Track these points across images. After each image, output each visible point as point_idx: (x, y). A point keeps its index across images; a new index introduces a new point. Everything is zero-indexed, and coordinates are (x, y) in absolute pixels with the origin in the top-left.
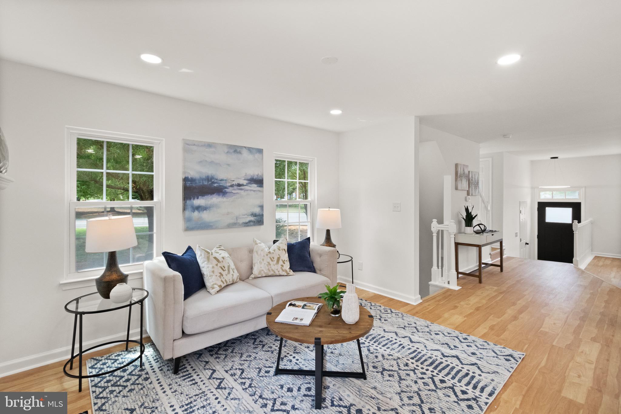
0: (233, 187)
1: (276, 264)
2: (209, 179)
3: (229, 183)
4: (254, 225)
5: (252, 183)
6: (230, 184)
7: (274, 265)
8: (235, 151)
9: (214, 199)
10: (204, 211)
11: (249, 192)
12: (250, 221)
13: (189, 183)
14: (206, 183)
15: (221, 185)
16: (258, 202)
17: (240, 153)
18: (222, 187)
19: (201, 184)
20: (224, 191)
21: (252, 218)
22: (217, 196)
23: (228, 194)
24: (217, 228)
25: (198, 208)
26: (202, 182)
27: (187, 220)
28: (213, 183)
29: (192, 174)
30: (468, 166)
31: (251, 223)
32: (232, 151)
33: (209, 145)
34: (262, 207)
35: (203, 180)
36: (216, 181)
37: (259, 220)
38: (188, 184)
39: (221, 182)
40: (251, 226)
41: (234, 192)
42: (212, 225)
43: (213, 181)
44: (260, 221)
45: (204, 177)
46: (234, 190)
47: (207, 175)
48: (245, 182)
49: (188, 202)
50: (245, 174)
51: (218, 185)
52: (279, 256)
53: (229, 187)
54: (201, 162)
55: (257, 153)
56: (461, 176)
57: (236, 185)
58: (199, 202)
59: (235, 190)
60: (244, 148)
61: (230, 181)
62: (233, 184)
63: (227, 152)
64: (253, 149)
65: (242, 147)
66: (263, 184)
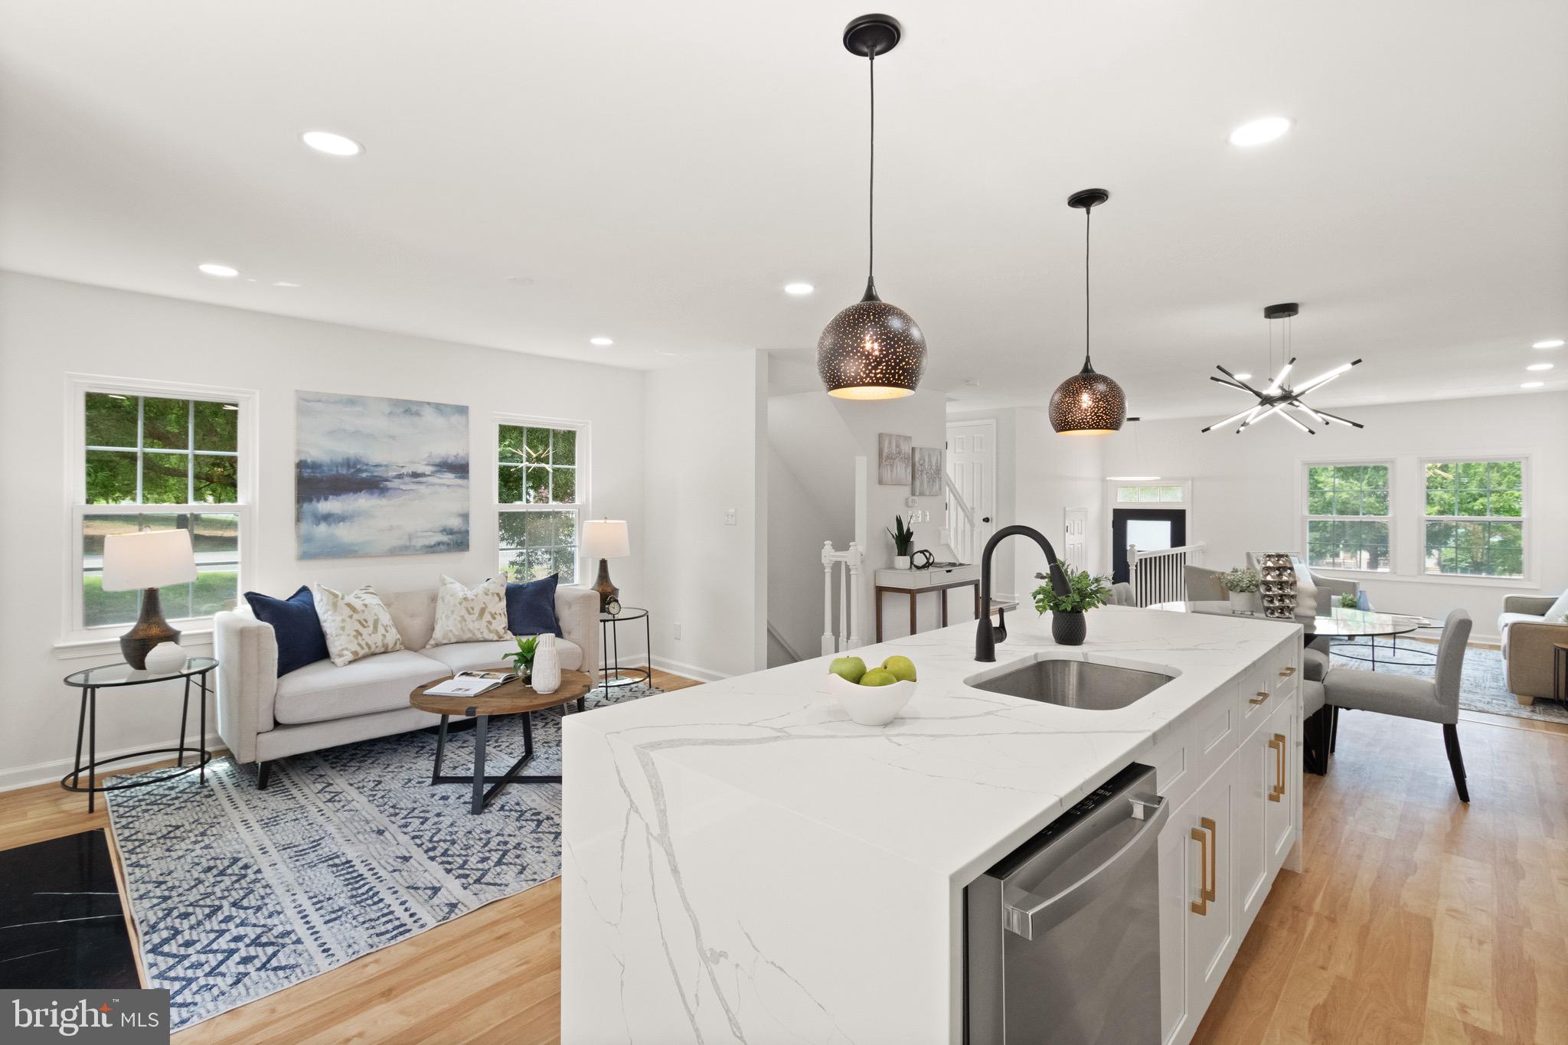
0: (403, 478)
1: (478, 619)
2: (348, 463)
3: (394, 470)
4: (448, 551)
5: (445, 472)
6: (395, 473)
7: (473, 621)
8: (407, 411)
9: (362, 502)
10: (339, 522)
12: (439, 544)
13: (309, 471)
14: (344, 471)
15: (376, 474)
16: (457, 507)
17: (417, 414)
18: (378, 479)
19: (334, 472)
20: (381, 486)
21: (445, 538)
23: (390, 492)
25: (327, 518)
26: (335, 469)
27: (304, 540)
28: (360, 471)
29: (315, 454)
30: (910, 438)
32: (400, 410)
33: (352, 401)
35: (336, 465)
36: (365, 467)
37: (459, 541)
38: (307, 473)
39: (376, 469)
40: (441, 552)
41: (403, 487)
42: (357, 548)
43: (358, 467)
44: (462, 543)
45: (340, 460)
46: (406, 484)
47: (345, 457)
48: (428, 470)
49: (306, 506)
50: (426, 455)
51: (369, 474)
52: (484, 606)
53: (394, 478)
54: (333, 431)
55: (454, 414)
56: (890, 457)
57: (408, 475)
58: (327, 506)
59: (408, 485)
60: (428, 406)
61: (395, 466)
62: (401, 473)
63: (390, 413)
64: (446, 406)
65: (421, 404)
66: (468, 473)
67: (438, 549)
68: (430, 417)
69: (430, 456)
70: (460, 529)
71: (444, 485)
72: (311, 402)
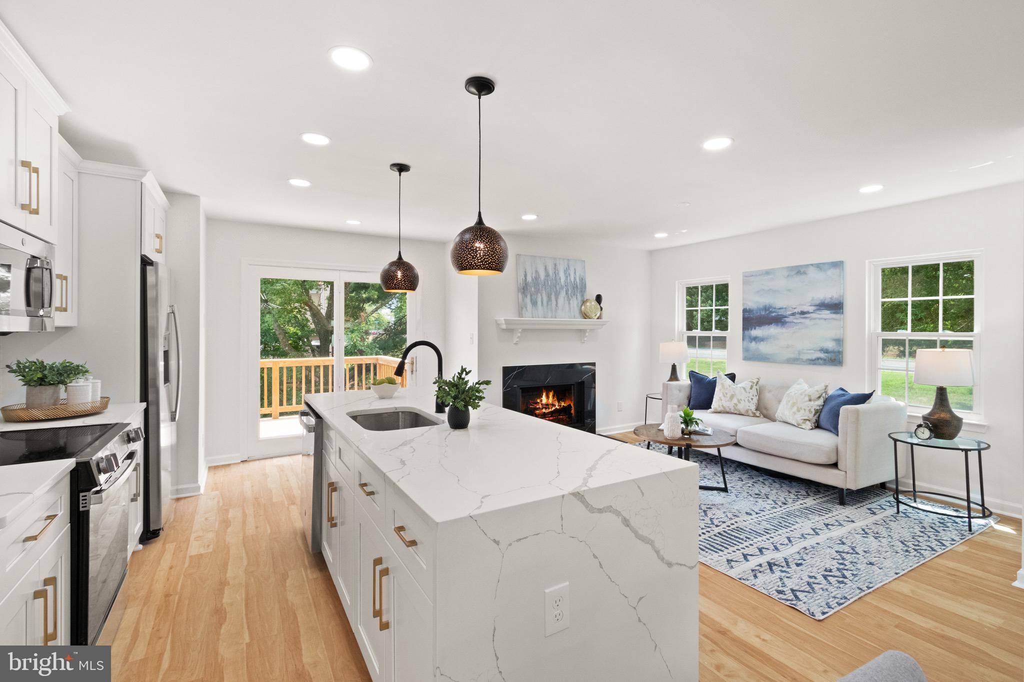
0: (795, 315)
2: (767, 308)
3: (790, 311)
4: (825, 364)
5: (823, 310)
8: (798, 273)
9: (772, 330)
10: (761, 341)
11: (816, 321)
12: (818, 359)
13: (747, 314)
14: (763, 313)
15: (780, 314)
16: (835, 333)
17: (805, 273)
19: (759, 314)
20: (783, 320)
21: (822, 355)
22: (775, 327)
23: (787, 324)
24: (774, 362)
25: (755, 339)
26: (759, 312)
27: (746, 350)
28: (771, 312)
29: (751, 305)
31: (820, 361)
32: (793, 273)
33: (767, 273)
34: (839, 341)
35: (760, 309)
36: (774, 310)
37: (833, 358)
38: (747, 315)
39: (780, 311)
40: (820, 364)
41: (796, 321)
42: (769, 357)
44: (835, 359)
45: (761, 306)
46: (797, 319)
47: (764, 305)
48: (811, 309)
49: (746, 332)
50: (811, 299)
51: (776, 314)
53: (790, 315)
54: (758, 292)
55: (830, 269)
57: (798, 313)
58: (757, 332)
59: (798, 320)
60: (811, 267)
61: (791, 309)
62: (794, 312)
63: (788, 276)
64: (824, 264)
65: (807, 266)
66: (843, 309)
67: (817, 362)
68: (812, 273)
69: (813, 300)
70: (834, 350)
71: (821, 318)
72: (748, 278)
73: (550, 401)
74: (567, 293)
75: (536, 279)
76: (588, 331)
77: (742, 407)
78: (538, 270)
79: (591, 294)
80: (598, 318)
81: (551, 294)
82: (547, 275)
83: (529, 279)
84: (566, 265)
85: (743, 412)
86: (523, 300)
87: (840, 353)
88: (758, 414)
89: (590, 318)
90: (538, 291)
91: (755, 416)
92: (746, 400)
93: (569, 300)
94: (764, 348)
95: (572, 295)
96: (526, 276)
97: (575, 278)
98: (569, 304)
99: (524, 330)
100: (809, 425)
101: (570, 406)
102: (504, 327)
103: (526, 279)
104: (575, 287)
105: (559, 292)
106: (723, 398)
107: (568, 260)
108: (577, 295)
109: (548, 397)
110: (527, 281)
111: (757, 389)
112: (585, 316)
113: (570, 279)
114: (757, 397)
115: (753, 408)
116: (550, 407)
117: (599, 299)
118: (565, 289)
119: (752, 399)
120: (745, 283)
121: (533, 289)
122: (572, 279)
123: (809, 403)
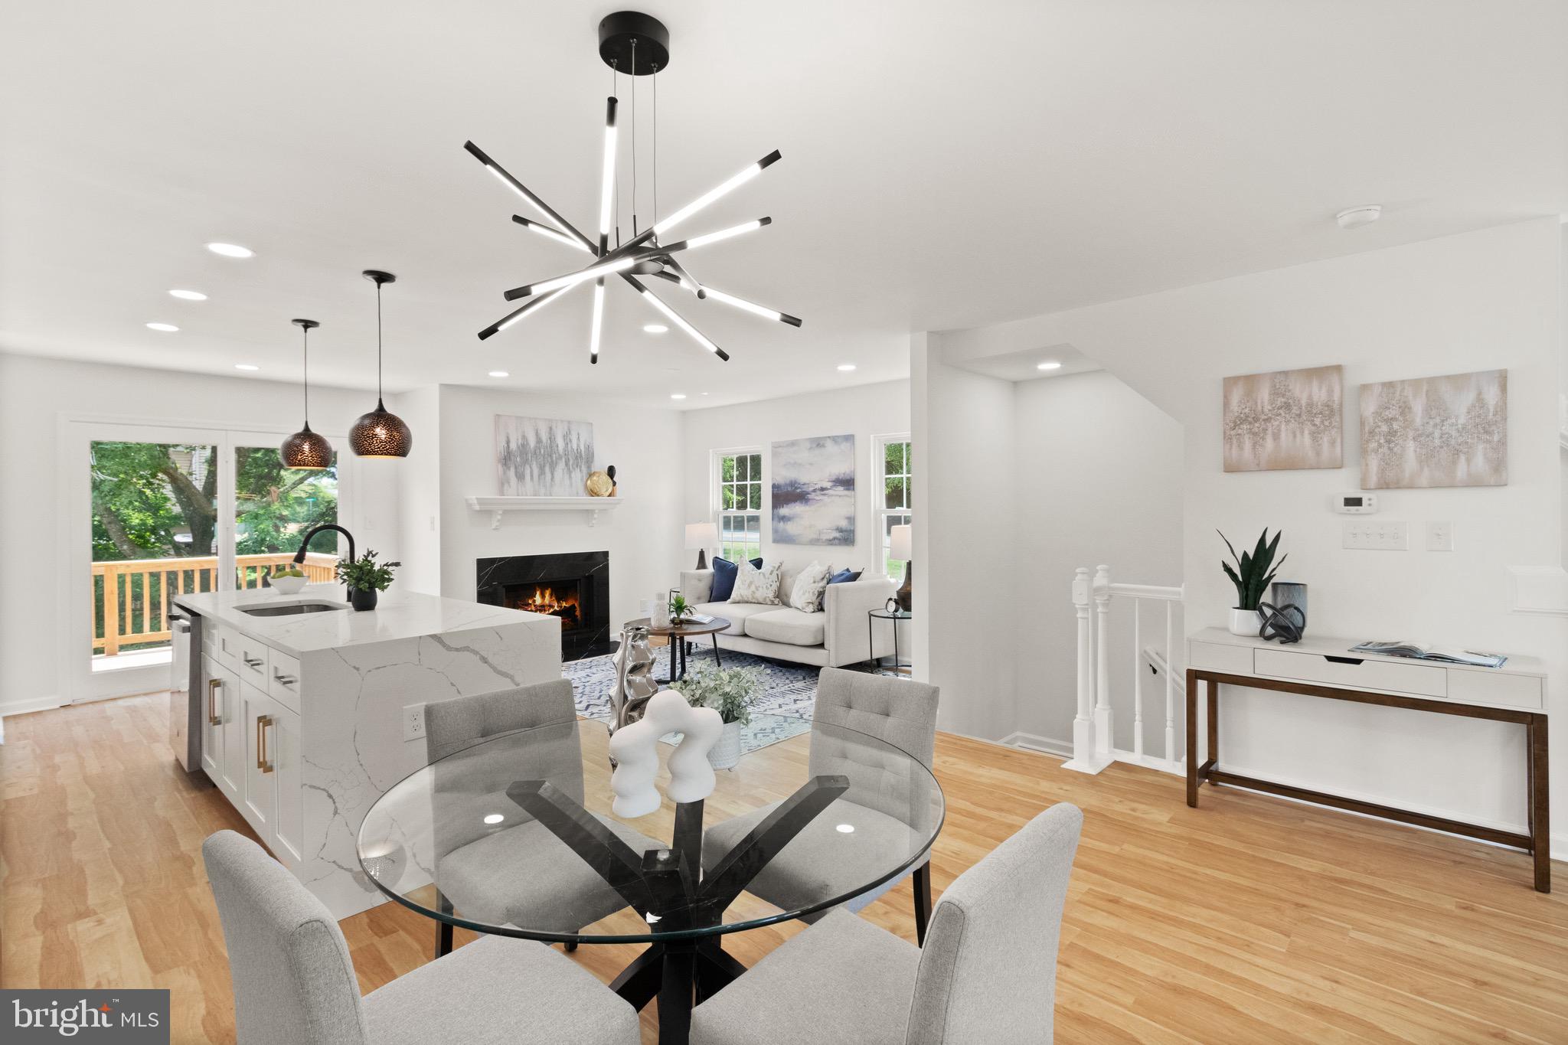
0: (816, 491)
2: (793, 484)
3: (812, 487)
4: (840, 544)
5: (838, 486)
6: (812, 489)
8: (818, 445)
9: (797, 508)
10: (788, 521)
11: (833, 497)
12: (834, 539)
13: (777, 489)
14: (790, 489)
15: (804, 490)
16: (847, 511)
17: (823, 446)
18: (805, 493)
19: (786, 490)
20: (806, 497)
21: (838, 535)
22: (800, 504)
23: (811, 501)
24: (799, 543)
25: (783, 519)
26: (786, 488)
27: (775, 531)
28: (797, 488)
29: (780, 480)
31: (837, 540)
32: (814, 445)
33: (793, 444)
34: (851, 520)
35: (786, 485)
36: (798, 486)
37: (846, 537)
38: (776, 491)
39: (803, 486)
40: (836, 544)
41: (817, 498)
42: (795, 538)
43: (796, 486)
44: (850, 539)
45: (788, 482)
46: (818, 495)
47: (790, 480)
48: (828, 485)
49: (776, 511)
50: (828, 474)
51: (800, 490)
53: (812, 492)
54: (784, 465)
55: (843, 442)
57: (819, 489)
58: (784, 511)
60: (828, 440)
61: (812, 484)
62: (815, 488)
63: (809, 448)
64: (838, 437)
65: (825, 438)
66: (854, 485)
67: (832, 542)
68: (830, 446)
69: (830, 476)
70: (847, 529)
71: (837, 495)
72: (777, 448)
73: (547, 600)
74: (567, 464)
75: (524, 446)
76: (597, 511)
77: (760, 595)
78: (526, 435)
79: (601, 465)
80: (610, 495)
81: (544, 466)
82: (539, 441)
83: (513, 446)
84: (566, 428)
85: (761, 600)
86: (505, 473)
87: (852, 532)
88: (776, 602)
89: (598, 496)
90: (525, 462)
91: (773, 603)
92: (764, 586)
93: (570, 472)
94: (790, 528)
95: (575, 466)
96: (508, 442)
97: (578, 445)
98: (570, 477)
99: (505, 512)
100: (811, 608)
101: (573, 606)
102: (477, 508)
103: (508, 446)
104: (578, 456)
105: (556, 463)
106: (741, 586)
107: (569, 422)
108: (581, 467)
109: (543, 596)
110: (511, 449)
111: (778, 575)
112: (593, 493)
113: (571, 447)
114: (778, 584)
115: (771, 595)
116: (547, 608)
117: (611, 471)
118: (564, 460)
119: (771, 585)
120: (775, 455)
121: (518, 459)
122: (575, 447)
123: (813, 585)
